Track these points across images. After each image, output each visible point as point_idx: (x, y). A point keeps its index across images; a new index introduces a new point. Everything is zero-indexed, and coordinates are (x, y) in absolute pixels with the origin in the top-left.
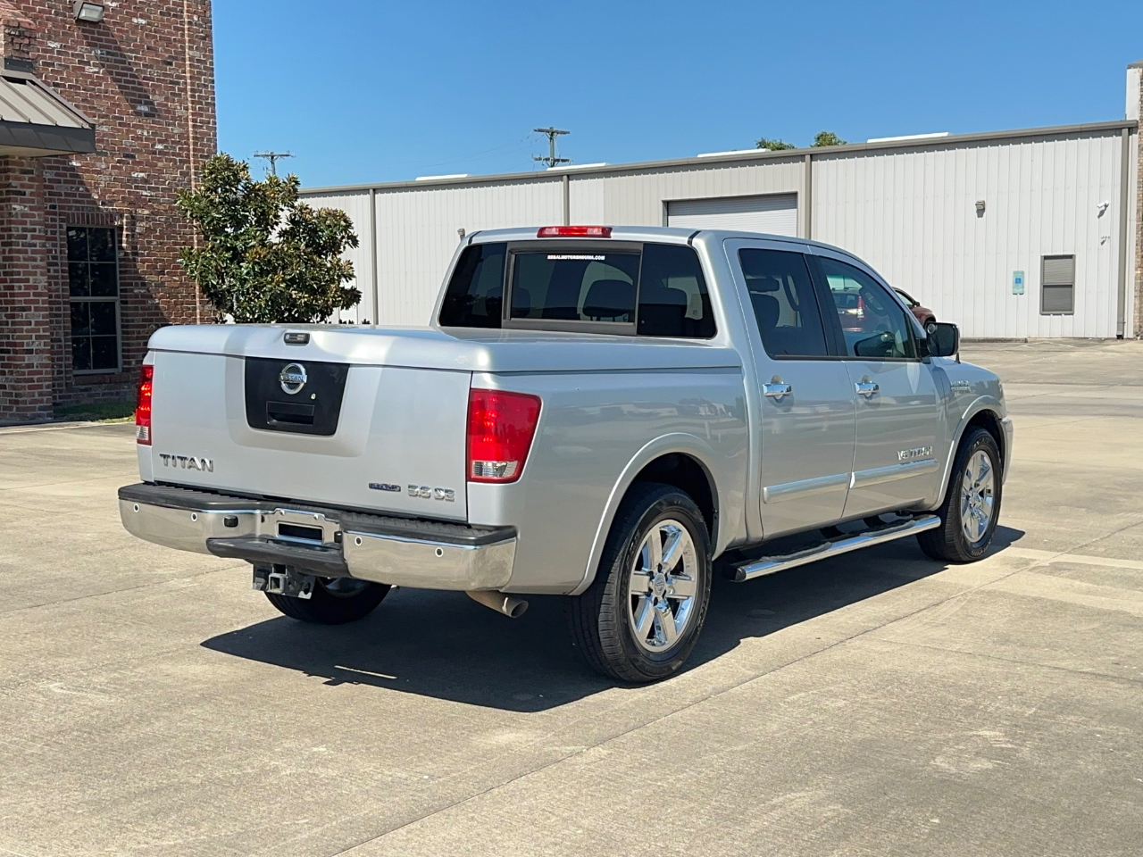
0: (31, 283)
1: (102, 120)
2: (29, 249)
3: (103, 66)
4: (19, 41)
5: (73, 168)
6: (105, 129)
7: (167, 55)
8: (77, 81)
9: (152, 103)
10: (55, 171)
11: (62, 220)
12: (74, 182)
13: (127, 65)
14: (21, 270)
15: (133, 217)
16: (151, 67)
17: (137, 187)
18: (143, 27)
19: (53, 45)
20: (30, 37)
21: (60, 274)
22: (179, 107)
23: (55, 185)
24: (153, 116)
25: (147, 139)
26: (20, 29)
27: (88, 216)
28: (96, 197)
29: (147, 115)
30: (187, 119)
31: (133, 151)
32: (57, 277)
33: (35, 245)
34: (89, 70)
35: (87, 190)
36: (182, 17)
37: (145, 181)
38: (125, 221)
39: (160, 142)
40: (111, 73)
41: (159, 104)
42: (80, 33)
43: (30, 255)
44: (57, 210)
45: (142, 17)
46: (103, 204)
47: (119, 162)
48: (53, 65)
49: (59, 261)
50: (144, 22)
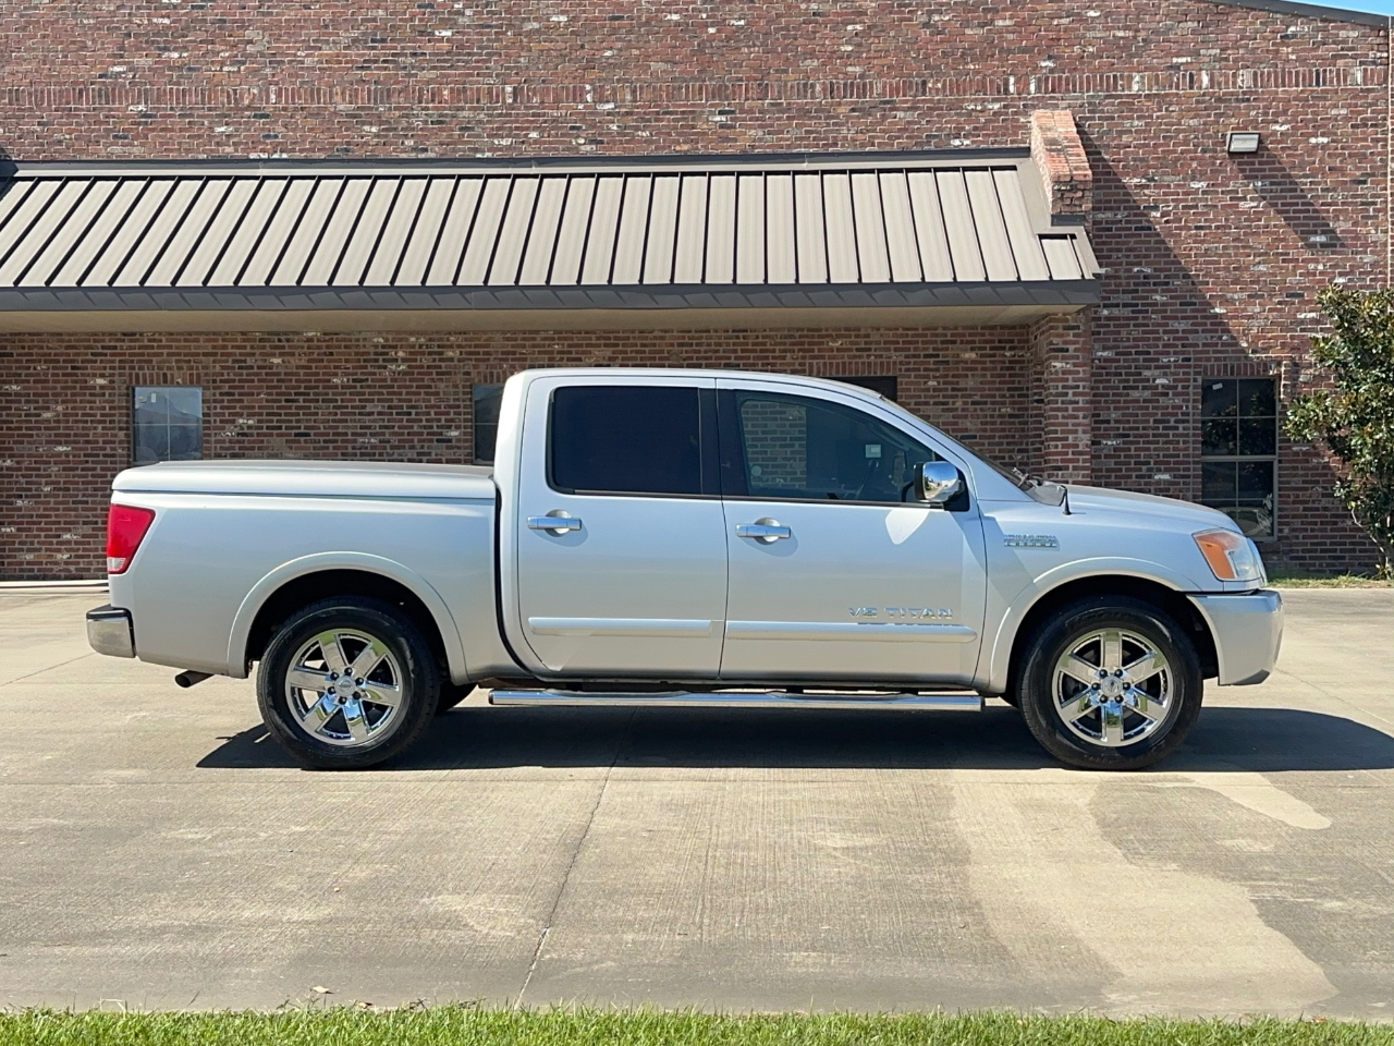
0: (1070, 441)
1: (1258, 259)
2: (1070, 407)
3: (1264, 198)
4: (1071, 195)
5: (1216, 316)
6: (1262, 268)
7: (1358, 173)
8: (1227, 220)
9: (1333, 231)
10: (1191, 322)
11: (1196, 373)
12: (1216, 331)
13: (1299, 193)
14: (1059, 428)
15: (1296, 365)
16: (1334, 190)
17: (1302, 330)
18: (1324, 147)
19: (1195, 185)
20: (1083, 190)
21: (1191, 432)
22: (1373, 232)
23: (1190, 336)
24: (1335, 246)
25: (1321, 273)
26: (1073, 183)
27: (1232, 367)
28: (1245, 345)
29: (1323, 245)
30: (1385, 244)
31: (1300, 288)
32: (1187, 435)
33: (1077, 402)
34: (1244, 206)
35: (1233, 338)
36: (1385, 125)
37: (1317, 322)
38: (1283, 369)
39: (1341, 274)
40: (1273, 205)
41: (1342, 232)
42: (1235, 167)
43: (1070, 412)
44: (1192, 363)
45: (1323, 135)
46: (1254, 352)
47: (1280, 303)
48: (1196, 207)
49: (1191, 418)
50: (1325, 140)
